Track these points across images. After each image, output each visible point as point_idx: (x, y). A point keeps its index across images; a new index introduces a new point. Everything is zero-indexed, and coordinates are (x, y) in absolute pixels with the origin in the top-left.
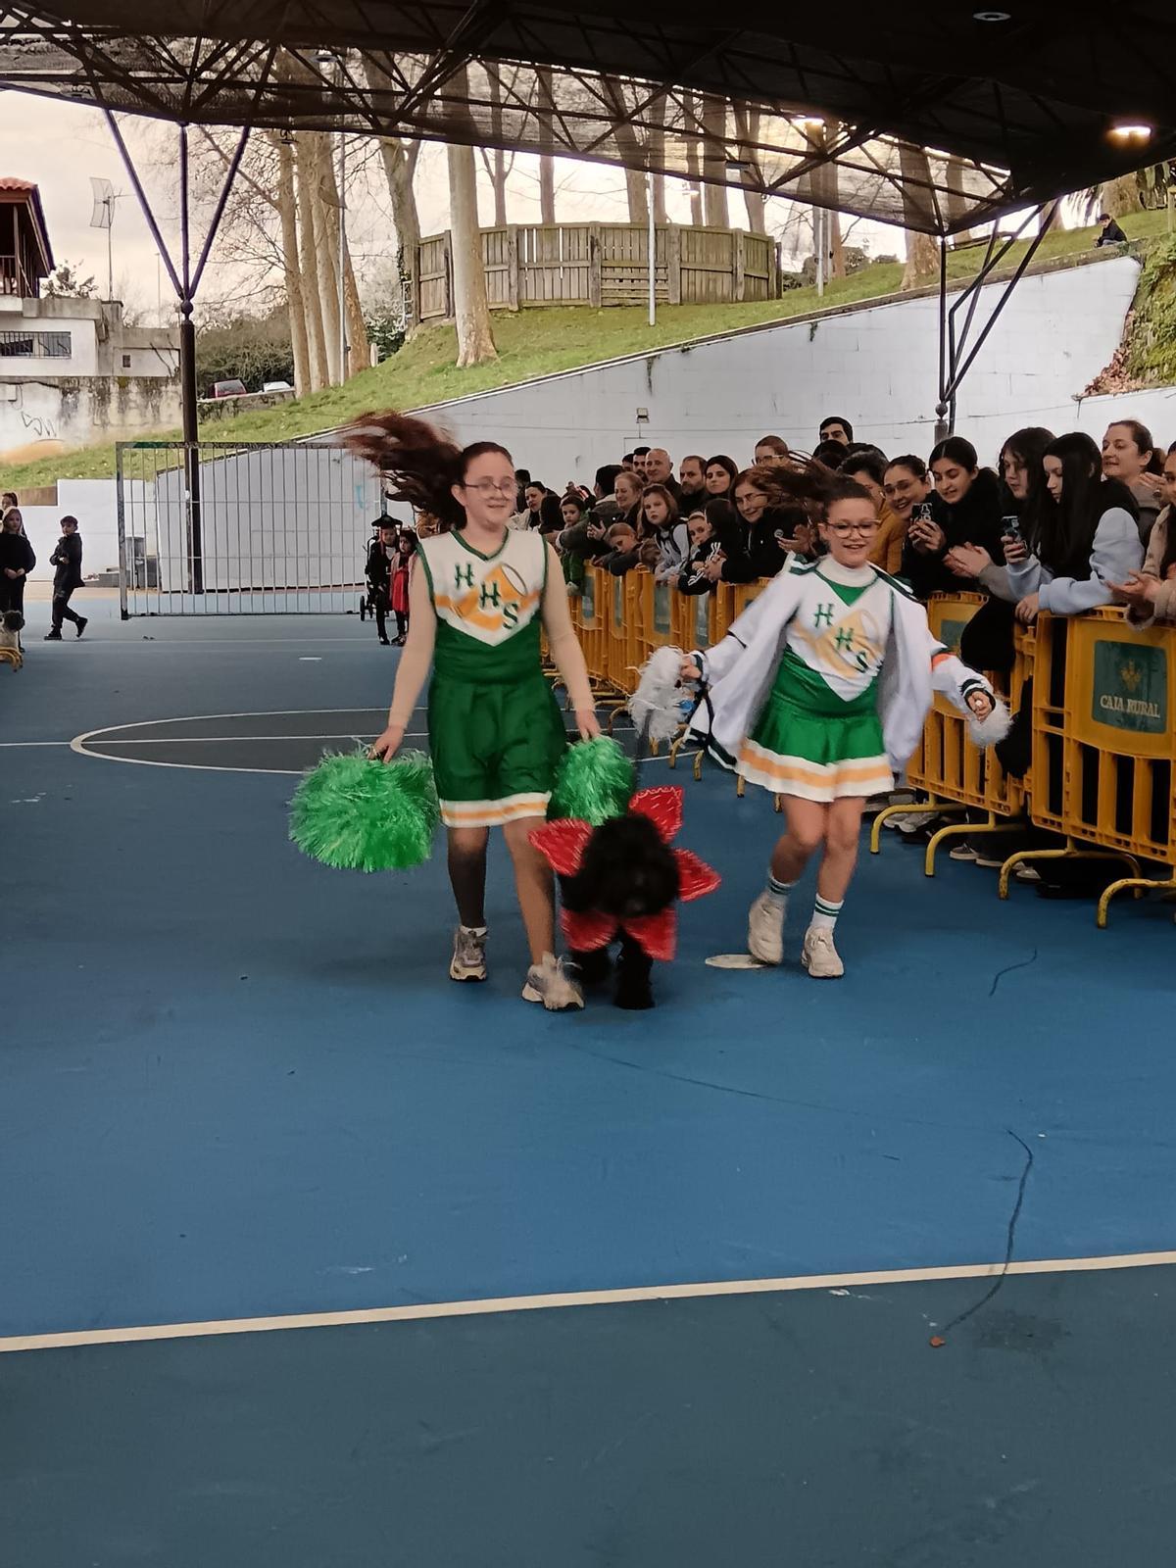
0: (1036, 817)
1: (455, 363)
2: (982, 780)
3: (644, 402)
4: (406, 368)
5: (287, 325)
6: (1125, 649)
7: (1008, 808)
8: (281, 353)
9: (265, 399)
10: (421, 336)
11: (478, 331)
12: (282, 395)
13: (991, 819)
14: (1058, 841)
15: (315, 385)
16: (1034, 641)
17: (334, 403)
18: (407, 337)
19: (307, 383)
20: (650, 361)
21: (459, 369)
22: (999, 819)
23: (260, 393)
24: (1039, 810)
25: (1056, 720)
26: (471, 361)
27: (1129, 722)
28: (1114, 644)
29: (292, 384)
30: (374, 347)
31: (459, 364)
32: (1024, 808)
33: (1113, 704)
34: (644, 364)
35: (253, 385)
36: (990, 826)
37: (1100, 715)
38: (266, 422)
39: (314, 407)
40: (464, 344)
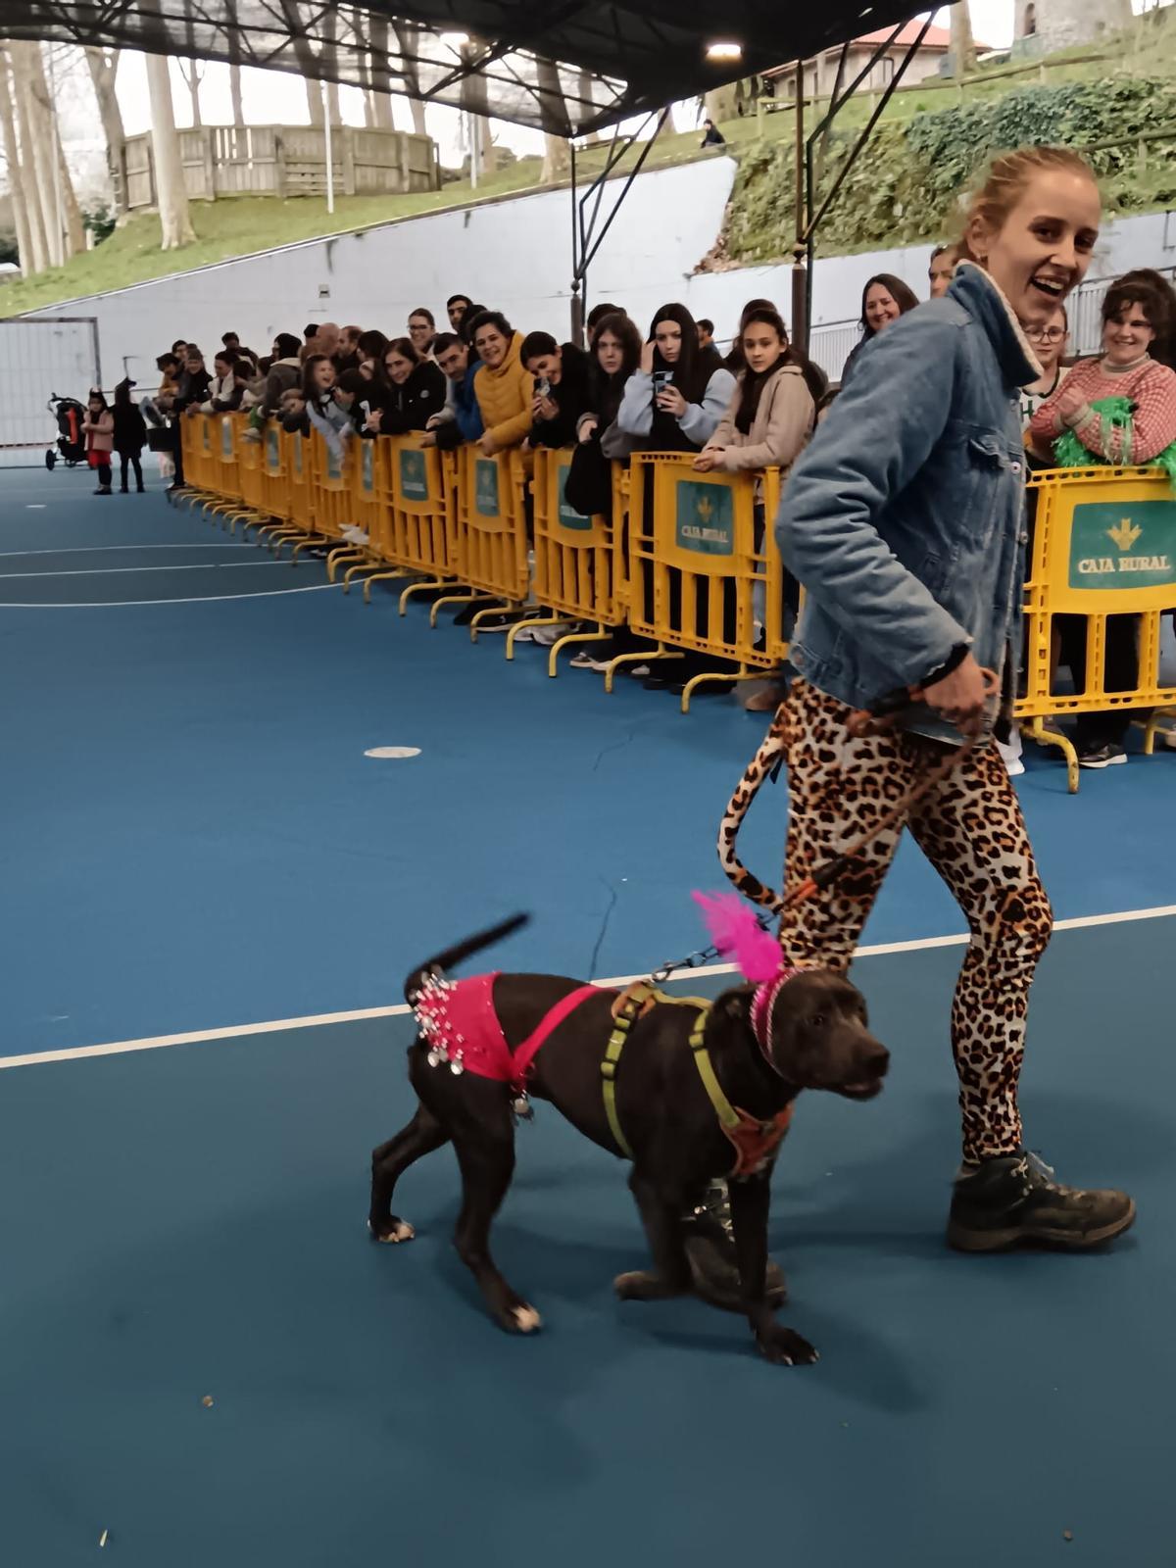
0: (634, 626)
1: (160, 246)
2: (594, 598)
3: (325, 279)
4: (119, 250)
5: (12, 213)
6: (700, 487)
7: (613, 620)
8: (7, 237)
10: (130, 223)
11: (178, 218)
12: (9, 275)
13: (601, 629)
14: (652, 645)
15: (39, 267)
16: (628, 481)
17: (54, 282)
18: (118, 224)
19: (31, 264)
20: (330, 245)
21: (164, 251)
22: (607, 629)
24: (637, 622)
25: (648, 547)
26: (175, 244)
27: (706, 547)
28: (691, 483)
29: (18, 265)
30: (90, 233)
31: (164, 247)
32: (626, 619)
33: (693, 533)
34: (323, 248)
36: (600, 635)
37: (683, 542)
39: (37, 286)
40: (168, 229)
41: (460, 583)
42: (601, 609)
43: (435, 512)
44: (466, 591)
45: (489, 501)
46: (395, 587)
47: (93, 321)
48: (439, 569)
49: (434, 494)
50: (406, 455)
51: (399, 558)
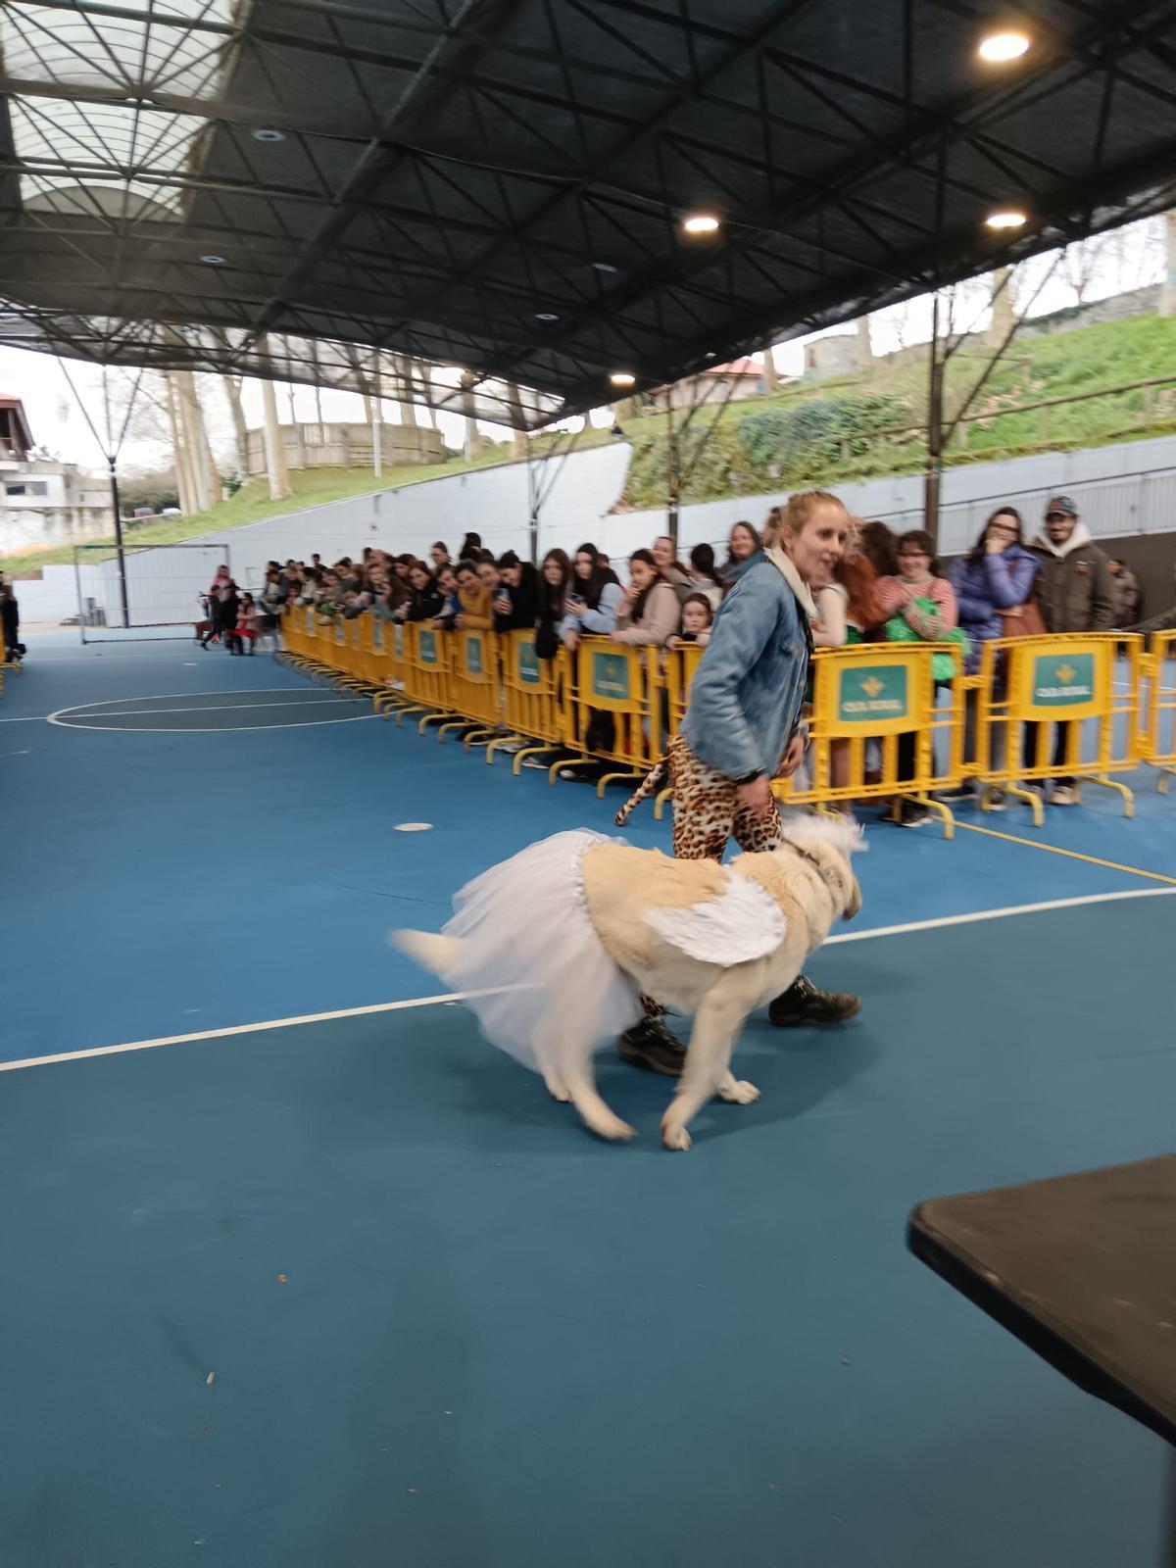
0: (568, 743)
1: (269, 498)
2: (542, 724)
3: (374, 519)
4: (244, 500)
5: (176, 477)
6: (608, 657)
7: (554, 739)
8: (173, 492)
9: (166, 518)
10: (250, 484)
11: (281, 482)
12: (174, 515)
15: (194, 511)
17: (203, 520)
18: (243, 484)
19: (188, 509)
20: (377, 497)
21: (272, 502)
22: (553, 745)
23: (161, 515)
25: (575, 693)
26: (279, 497)
27: (612, 694)
28: (604, 654)
29: (180, 509)
30: (225, 489)
31: (272, 499)
33: (604, 685)
34: (371, 501)
35: (158, 510)
36: (546, 748)
38: (165, 531)
39: (192, 523)
40: (275, 487)
41: (458, 715)
42: (547, 733)
43: (442, 670)
44: (461, 719)
45: (475, 663)
46: (418, 715)
47: (226, 546)
48: (445, 705)
49: (441, 660)
50: (424, 634)
51: (418, 698)
